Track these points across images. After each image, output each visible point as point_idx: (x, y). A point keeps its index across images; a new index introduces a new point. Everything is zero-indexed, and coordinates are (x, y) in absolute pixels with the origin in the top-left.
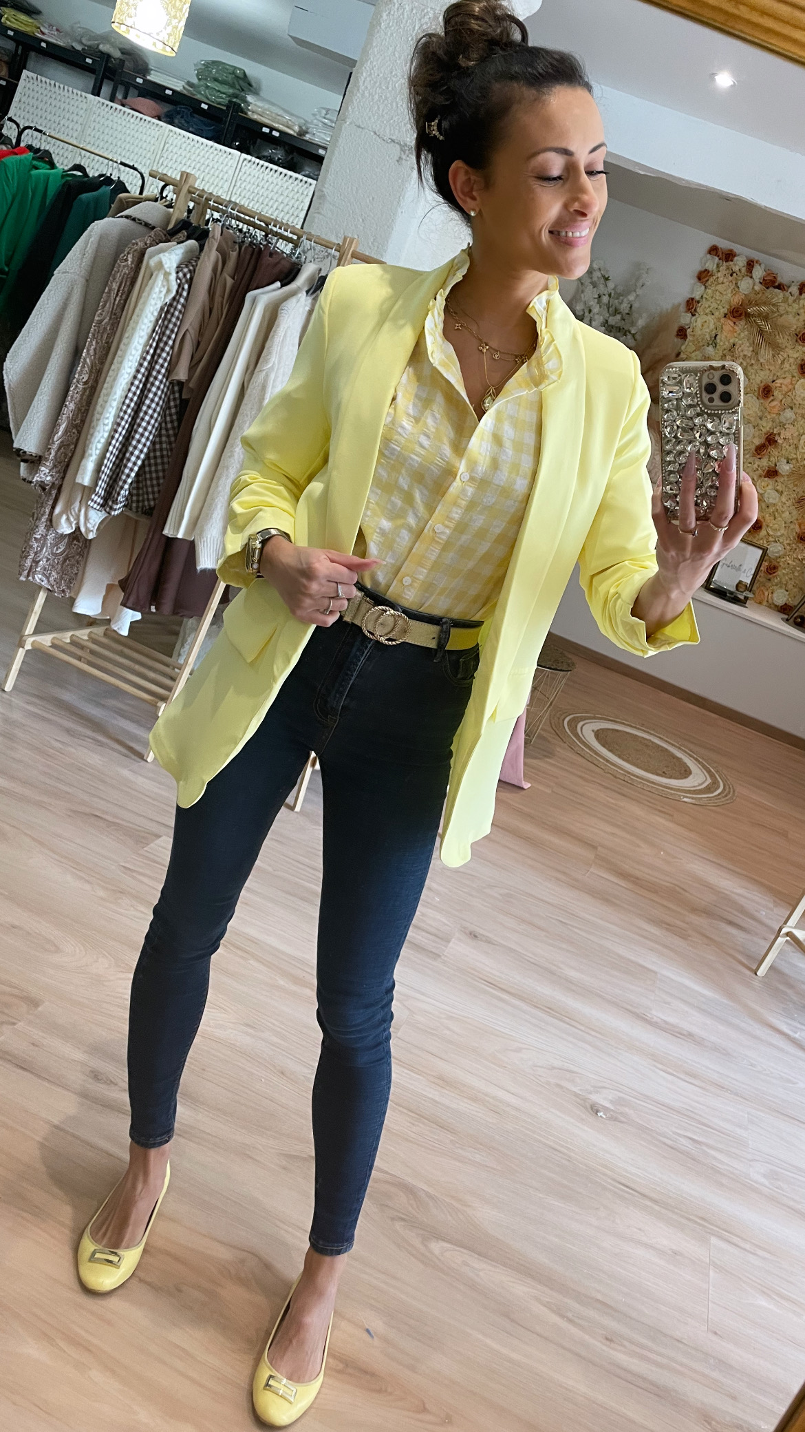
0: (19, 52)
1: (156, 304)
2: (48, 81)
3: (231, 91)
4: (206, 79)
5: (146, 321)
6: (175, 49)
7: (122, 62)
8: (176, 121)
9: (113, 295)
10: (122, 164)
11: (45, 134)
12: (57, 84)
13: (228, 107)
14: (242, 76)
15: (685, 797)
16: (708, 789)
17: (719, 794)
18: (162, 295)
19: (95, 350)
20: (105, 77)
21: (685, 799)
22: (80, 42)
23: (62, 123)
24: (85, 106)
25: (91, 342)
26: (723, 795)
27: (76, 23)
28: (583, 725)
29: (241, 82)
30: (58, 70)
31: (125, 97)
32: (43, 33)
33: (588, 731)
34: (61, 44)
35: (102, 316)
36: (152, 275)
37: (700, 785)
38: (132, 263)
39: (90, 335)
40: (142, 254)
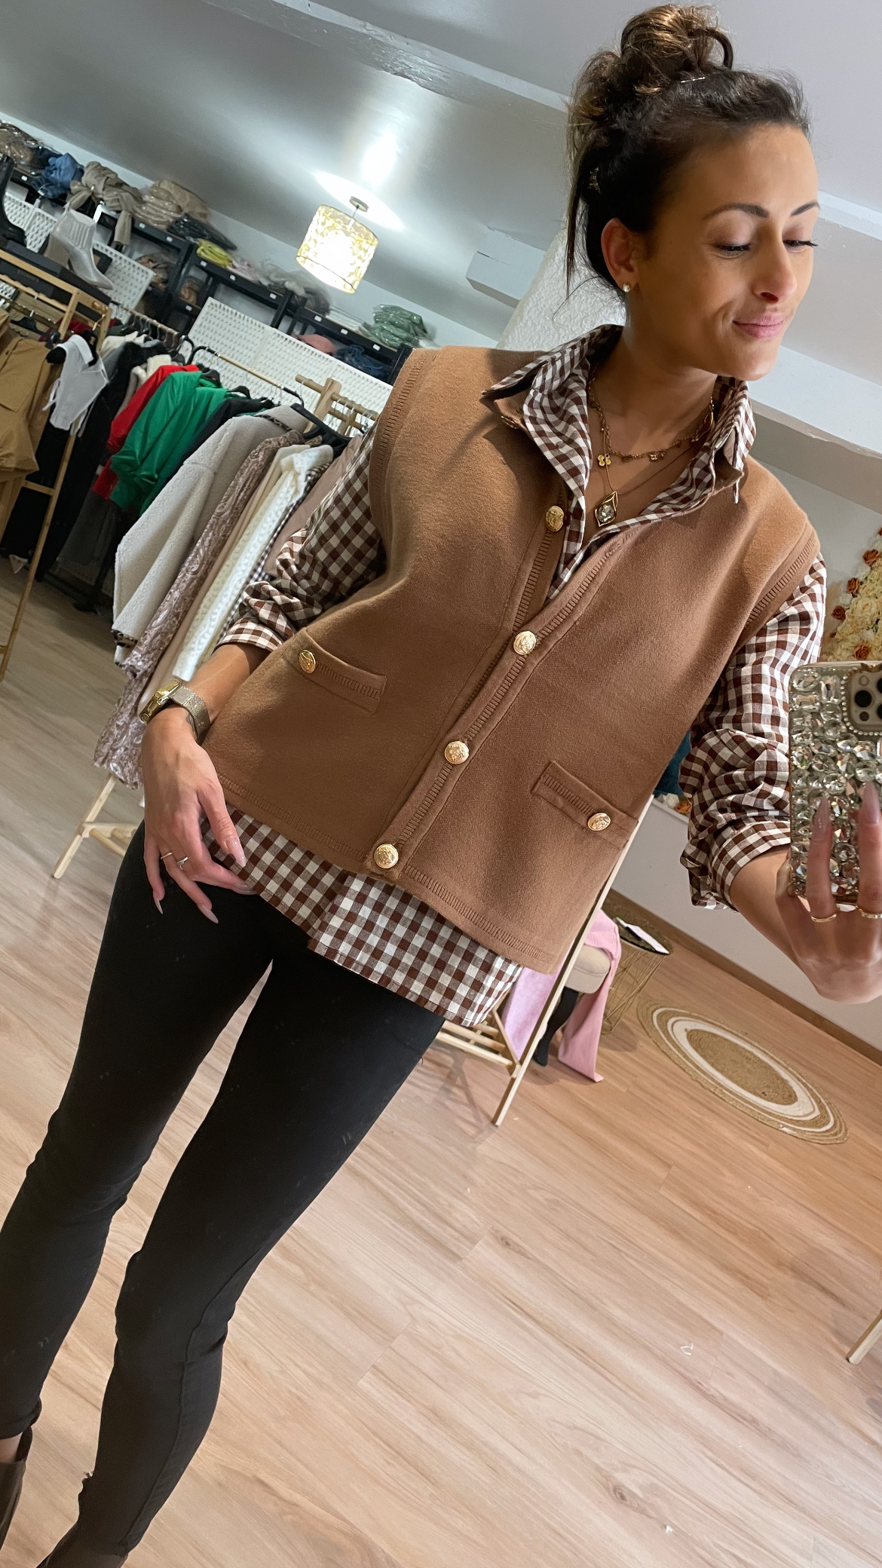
0: (210, 283)
1: (282, 504)
2: (230, 309)
3: (405, 335)
4: (383, 322)
5: (269, 519)
6: (355, 287)
7: (304, 300)
8: (347, 359)
9: (238, 489)
10: (285, 390)
11: (216, 355)
12: (238, 313)
13: (399, 350)
14: (418, 322)
15: (784, 1126)
16: (815, 1123)
17: (827, 1131)
18: (289, 496)
19: (210, 541)
20: (285, 313)
21: (785, 1129)
22: (268, 278)
23: (237, 349)
24: (261, 337)
25: (208, 532)
26: (832, 1132)
27: (267, 260)
28: (675, 1022)
29: (416, 328)
30: (241, 302)
31: (303, 333)
32: (234, 267)
33: (680, 1029)
34: (249, 277)
35: (224, 508)
36: (281, 474)
37: (805, 1116)
38: (262, 460)
39: (208, 526)
40: (274, 453)
